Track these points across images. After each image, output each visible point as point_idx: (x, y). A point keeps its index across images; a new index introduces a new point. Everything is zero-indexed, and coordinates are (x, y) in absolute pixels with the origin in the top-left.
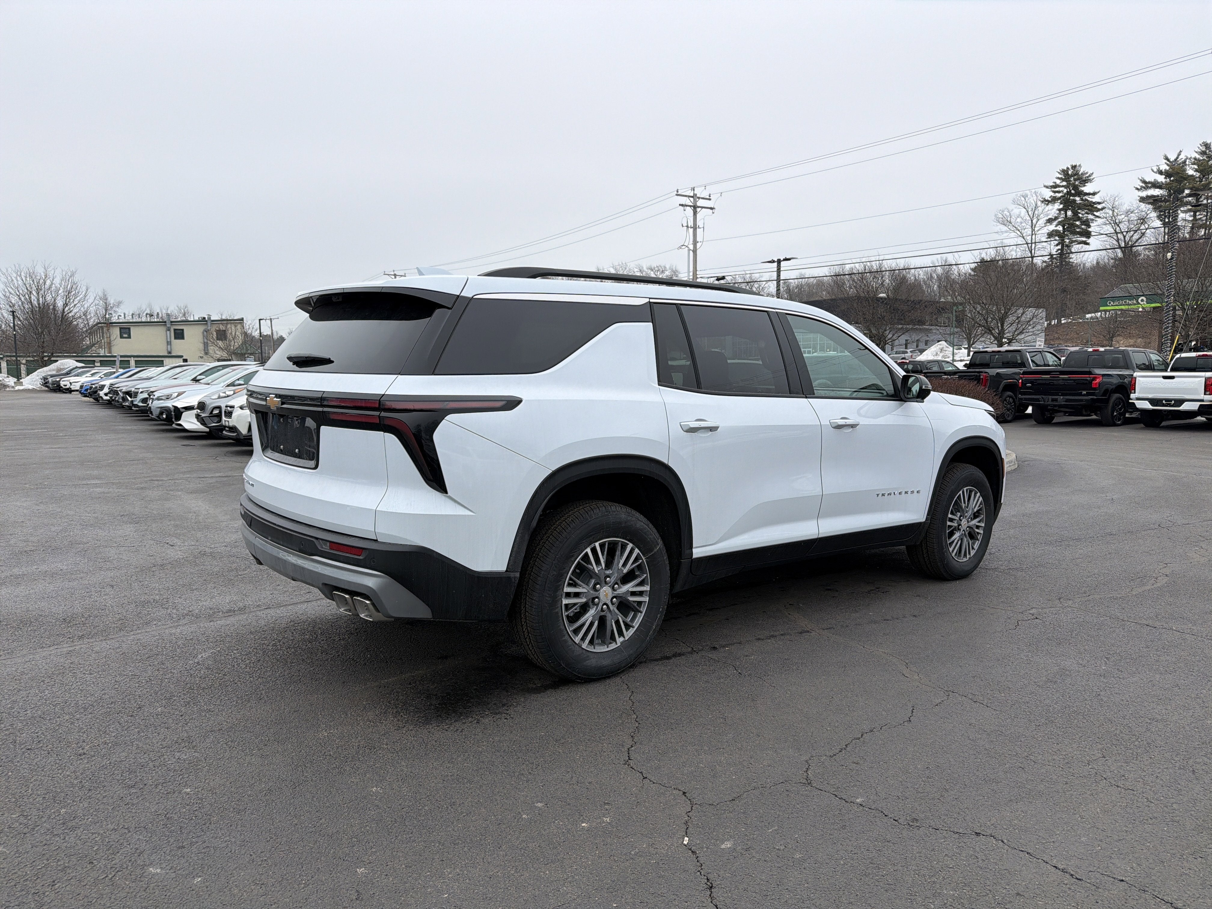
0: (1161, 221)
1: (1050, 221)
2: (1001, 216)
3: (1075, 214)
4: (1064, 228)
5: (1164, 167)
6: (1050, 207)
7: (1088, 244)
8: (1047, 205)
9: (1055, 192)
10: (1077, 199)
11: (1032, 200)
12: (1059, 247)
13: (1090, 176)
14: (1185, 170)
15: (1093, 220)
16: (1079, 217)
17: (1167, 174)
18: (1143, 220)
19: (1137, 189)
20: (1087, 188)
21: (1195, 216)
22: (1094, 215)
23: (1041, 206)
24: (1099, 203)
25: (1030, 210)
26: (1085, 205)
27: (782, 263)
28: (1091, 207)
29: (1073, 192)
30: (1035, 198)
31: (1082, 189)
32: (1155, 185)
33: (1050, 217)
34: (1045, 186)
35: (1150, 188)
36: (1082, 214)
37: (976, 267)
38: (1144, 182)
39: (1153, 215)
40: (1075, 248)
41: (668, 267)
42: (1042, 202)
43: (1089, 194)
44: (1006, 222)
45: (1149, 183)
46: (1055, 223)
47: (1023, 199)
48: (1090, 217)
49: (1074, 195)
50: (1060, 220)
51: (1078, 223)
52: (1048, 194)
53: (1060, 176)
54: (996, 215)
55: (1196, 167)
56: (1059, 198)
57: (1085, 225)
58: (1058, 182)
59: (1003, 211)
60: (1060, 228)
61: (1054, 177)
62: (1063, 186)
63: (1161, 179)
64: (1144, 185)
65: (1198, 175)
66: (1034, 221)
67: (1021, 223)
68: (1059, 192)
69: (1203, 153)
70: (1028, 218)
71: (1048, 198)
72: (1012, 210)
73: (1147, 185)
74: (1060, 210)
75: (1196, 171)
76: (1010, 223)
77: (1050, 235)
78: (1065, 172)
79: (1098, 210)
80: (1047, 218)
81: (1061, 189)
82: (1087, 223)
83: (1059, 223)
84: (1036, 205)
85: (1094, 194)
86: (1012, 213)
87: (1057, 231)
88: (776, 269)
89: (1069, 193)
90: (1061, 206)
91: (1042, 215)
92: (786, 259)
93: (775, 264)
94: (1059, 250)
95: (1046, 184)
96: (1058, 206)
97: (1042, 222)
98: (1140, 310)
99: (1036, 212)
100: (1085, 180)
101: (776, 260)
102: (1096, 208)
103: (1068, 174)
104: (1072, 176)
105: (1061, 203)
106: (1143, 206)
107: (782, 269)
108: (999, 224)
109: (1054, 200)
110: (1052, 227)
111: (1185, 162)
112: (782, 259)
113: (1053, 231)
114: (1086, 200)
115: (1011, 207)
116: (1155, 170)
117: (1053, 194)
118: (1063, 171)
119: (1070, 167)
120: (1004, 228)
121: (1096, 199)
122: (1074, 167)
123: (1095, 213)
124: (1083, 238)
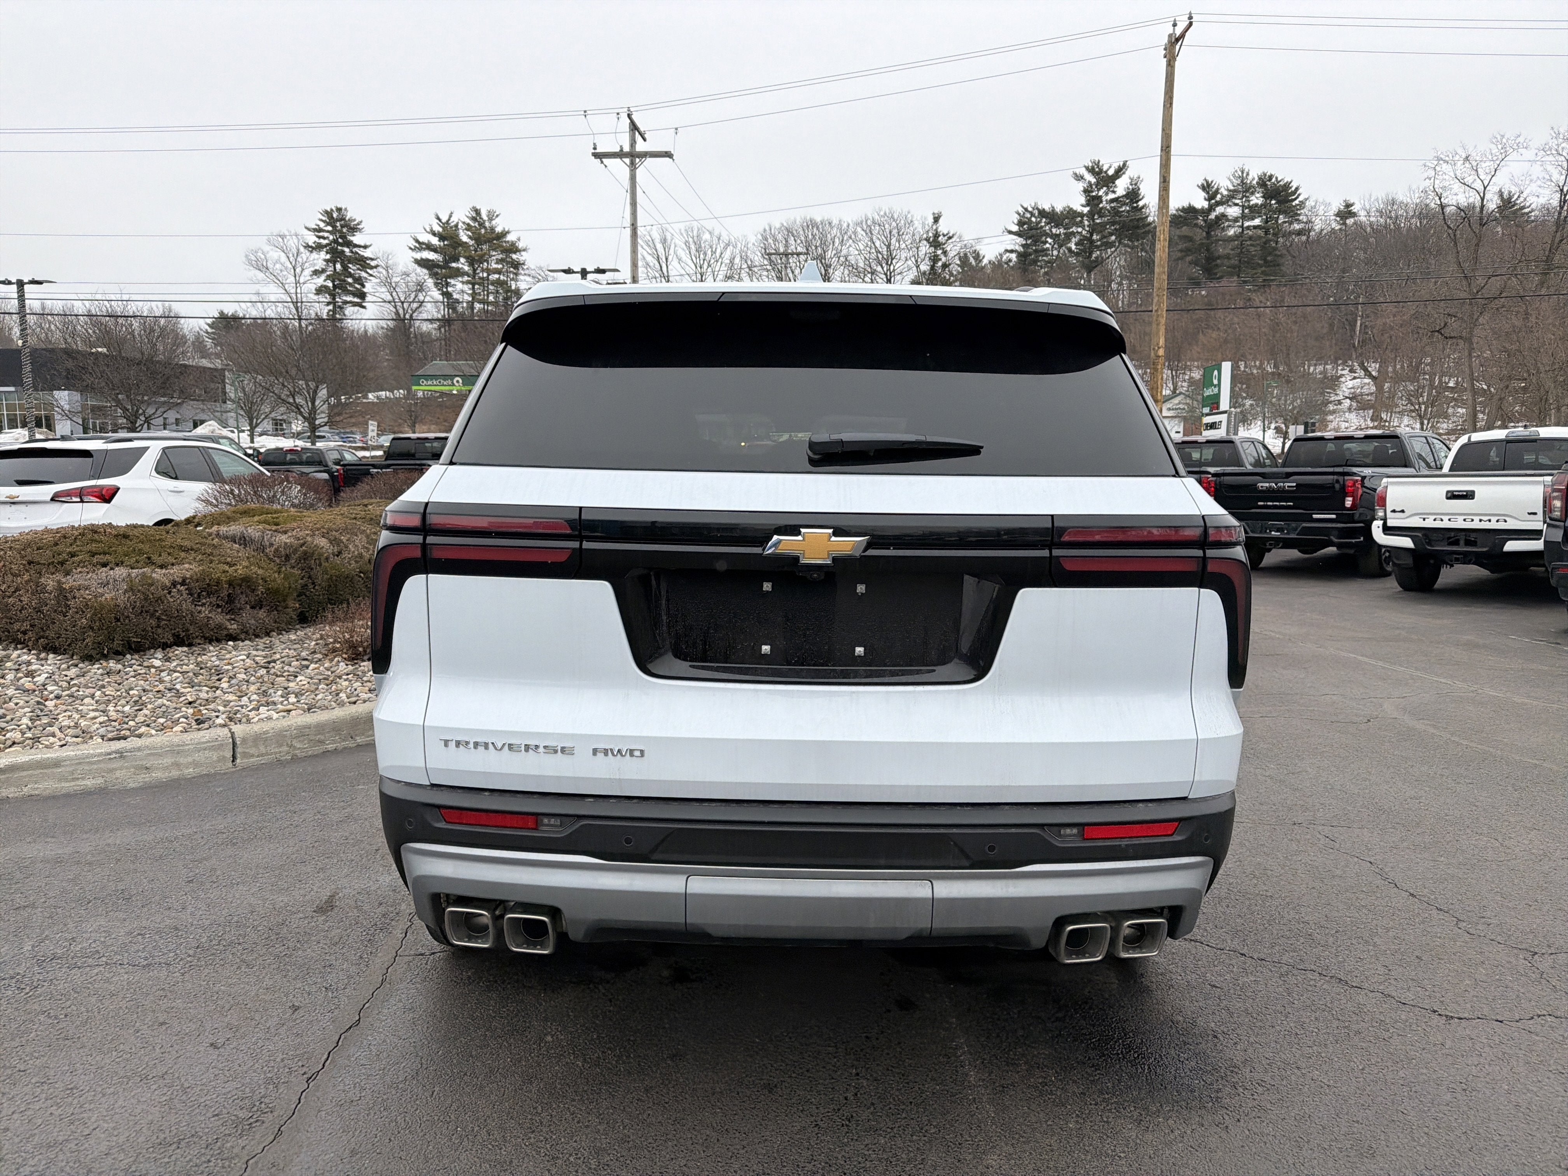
0: (439, 290)
1: (316, 273)
2: (253, 258)
3: (345, 268)
4: (334, 285)
5: (437, 229)
6: (315, 255)
7: (364, 307)
8: (311, 252)
9: (319, 237)
10: (347, 250)
11: (292, 243)
12: (331, 307)
13: (358, 224)
14: (458, 235)
15: (366, 279)
16: (350, 273)
17: (442, 238)
18: (420, 287)
19: (411, 248)
20: (357, 239)
21: (473, 288)
22: (367, 273)
23: (305, 254)
24: (372, 259)
25: (291, 255)
26: (356, 259)
28: (363, 263)
29: (340, 240)
30: (296, 241)
31: (352, 238)
32: (429, 247)
33: (317, 268)
34: (307, 228)
35: (425, 249)
36: (352, 268)
37: (213, 323)
38: (417, 241)
39: (430, 282)
40: (349, 310)
42: (305, 247)
43: (359, 246)
44: (262, 267)
45: (423, 243)
46: (323, 277)
47: (280, 240)
48: (363, 274)
49: (342, 245)
50: (328, 273)
51: (350, 280)
52: (312, 239)
53: (324, 218)
54: (246, 256)
55: (470, 234)
56: (327, 245)
57: (359, 284)
58: (322, 225)
59: (256, 252)
60: (330, 284)
61: (315, 219)
62: (328, 231)
63: (435, 241)
64: (417, 245)
65: (471, 242)
66: (298, 270)
67: (281, 271)
68: (324, 238)
69: (474, 219)
70: (290, 266)
71: (310, 244)
72: (268, 252)
73: (423, 246)
74: (327, 261)
75: (470, 237)
76: (267, 268)
77: (320, 291)
78: (328, 214)
79: (372, 268)
80: (313, 269)
81: (326, 235)
82: (360, 281)
83: (328, 278)
84: (298, 250)
85: (365, 247)
86: (268, 256)
87: (326, 287)
89: (335, 241)
90: (328, 257)
91: (307, 264)
92: (33, 282)
94: (330, 310)
95: (307, 226)
96: (323, 255)
97: (307, 272)
98: (455, 392)
99: (299, 259)
100: (354, 229)
101: (14, 280)
102: (369, 264)
103: (332, 217)
104: (337, 220)
105: (327, 253)
106: (419, 270)
108: (252, 268)
109: (318, 247)
110: (320, 281)
111: (456, 226)
112: (26, 280)
113: (322, 286)
114: (356, 253)
115: (267, 248)
116: (428, 230)
117: (317, 240)
118: (326, 212)
119: (334, 209)
120: (260, 275)
121: (367, 253)
122: (339, 210)
123: (369, 271)
124: (356, 300)
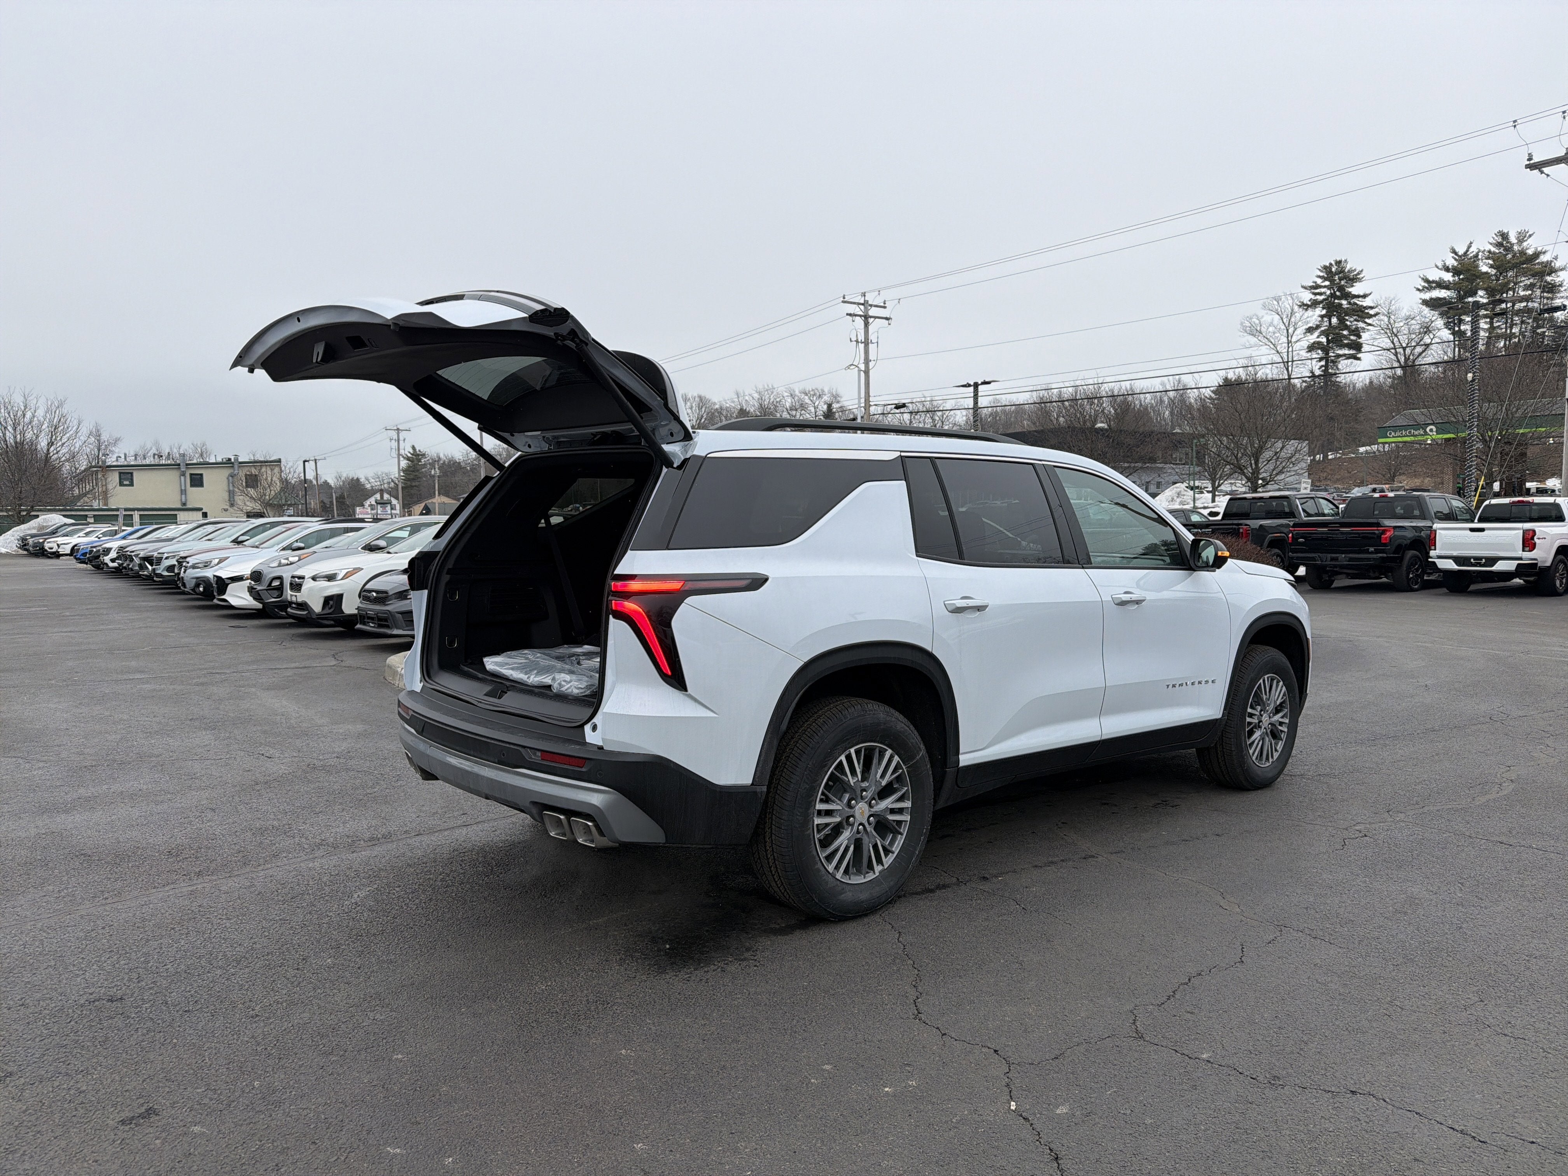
0: (1450, 329)
1: (1310, 330)
2: (1248, 324)
3: (1342, 321)
4: (1328, 339)
5: (1451, 262)
6: (1310, 312)
7: (1359, 359)
8: (1306, 310)
9: (1315, 294)
10: (1344, 302)
11: (1287, 304)
12: (1323, 363)
13: (1358, 274)
14: (1477, 266)
15: (1364, 329)
16: (1346, 325)
17: (1456, 271)
18: (1427, 329)
19: (1418, 290)
20: (1355, 290)
21: (1491, 323)
22: (1366, 323)
23: (1299, 312)
24: (1372, 308)
25: (1284, 317)
26: (1353, 310)
27: (980, 387)
28: (1362, 313)
29: (1338, 293)
30: (1290, 302)
31: (1350, 290)
32: (1441, 285)
33: (1310, 325)
34: (1303, 287)
35: (1435, 288)
36: (1350, 321)
37: (1217, 390)
38: (1427, 281)
39: (1440, 323)
40: (1343, 364)
41: (826, 391)
42: (1300, 306)
43: (1358, 296)
44: (1255, 331)
45: (1433, 282)
46: (1316, 334)
47: (1275, 303)
48: (1361, 325)
49: (1339, 298)
50: (1323, 329)
51: (1345, 333)
52: (1307, 297)
53: (1322, 274)
54: (1242, 324)
55: (1491, 262)
56: (1321, 302)
57: (1354, 335)
58: (1319, 281)
59: (1251, 319)
60: (1323, 340)
61: (1313, 276)
62: (1325, 287)
63: (1448, 277)
64: (1426, 285)
65: (1494, 272)
66: (1291, 331)
67: (1274, 333)
68: (1320, 294)
69: (1499, 245)
70: (1283, 327)
71: (1306, 301)
72: (1263, 317)
73: (1431, 285)
74: (1322, 316)
75: (1491, 266)
76: (1261, 332)
77: (1311, 348)
78: (1327, 269)
79: (1371, 316)
80: (1307, 327)
81: (1323, 290)
82: (1357, 333)
83: (1323, 333)
84: (1292, 310)
85: (1365, 296)
86: (1262, 320)
87: (1319, 343)
88: (972, 395)
89: (1333, 295)
90: (1324, 312)
91: (1300, 323)
92: (985, 383)
93: (972, 389)
94: (1322, 366)
95: (1304, 284)
96: (1319, 311)
97: (1300, 331)
98: (1429, 442)
99: (1293, 319)
100: (1353, 279)
101: (972, 384)
102: (1368, 313)
103: (1331, 272)
104: (1336, 274)
105: (1323, 308)
106: (1426, 310)
107: (980, 394)
108: (1246, 334)
109: (1314, 304)
110: (1313, 338)
111: (1476, 256)
112: (980, 383)
113: (1314, 343)
114: (1355, 304)
115: (1261, 313)
116: (1440, 266)
117: (1313, 297)
118: (1325, 267)
119: (1333, 263)
120: (1253, 340)
121: (1366, 302)
122: (1338, 263)
123: (1367, 320)
124: (1352, 352)
